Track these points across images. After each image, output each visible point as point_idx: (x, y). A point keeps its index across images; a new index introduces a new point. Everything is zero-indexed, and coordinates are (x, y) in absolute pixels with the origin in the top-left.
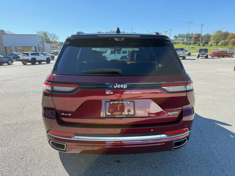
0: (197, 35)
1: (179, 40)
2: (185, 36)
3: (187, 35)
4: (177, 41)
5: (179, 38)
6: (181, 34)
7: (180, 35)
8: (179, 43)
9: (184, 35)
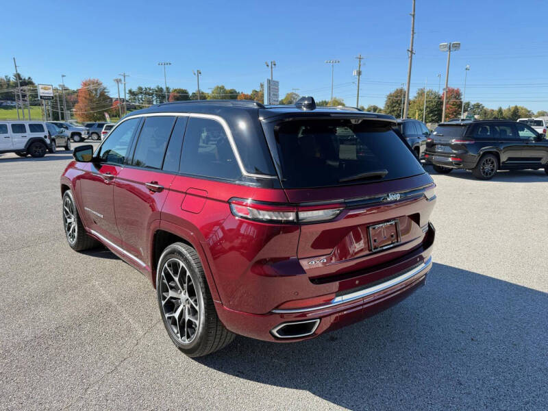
0: (179, 93)
1: (141, 101)
2: (152, 94)
3: (156, 91)
4: (137, 104)
5: (140, 97)
6: (143, 87)
7: (140, 89)
8: (141, 108)
9: (150, 89)
